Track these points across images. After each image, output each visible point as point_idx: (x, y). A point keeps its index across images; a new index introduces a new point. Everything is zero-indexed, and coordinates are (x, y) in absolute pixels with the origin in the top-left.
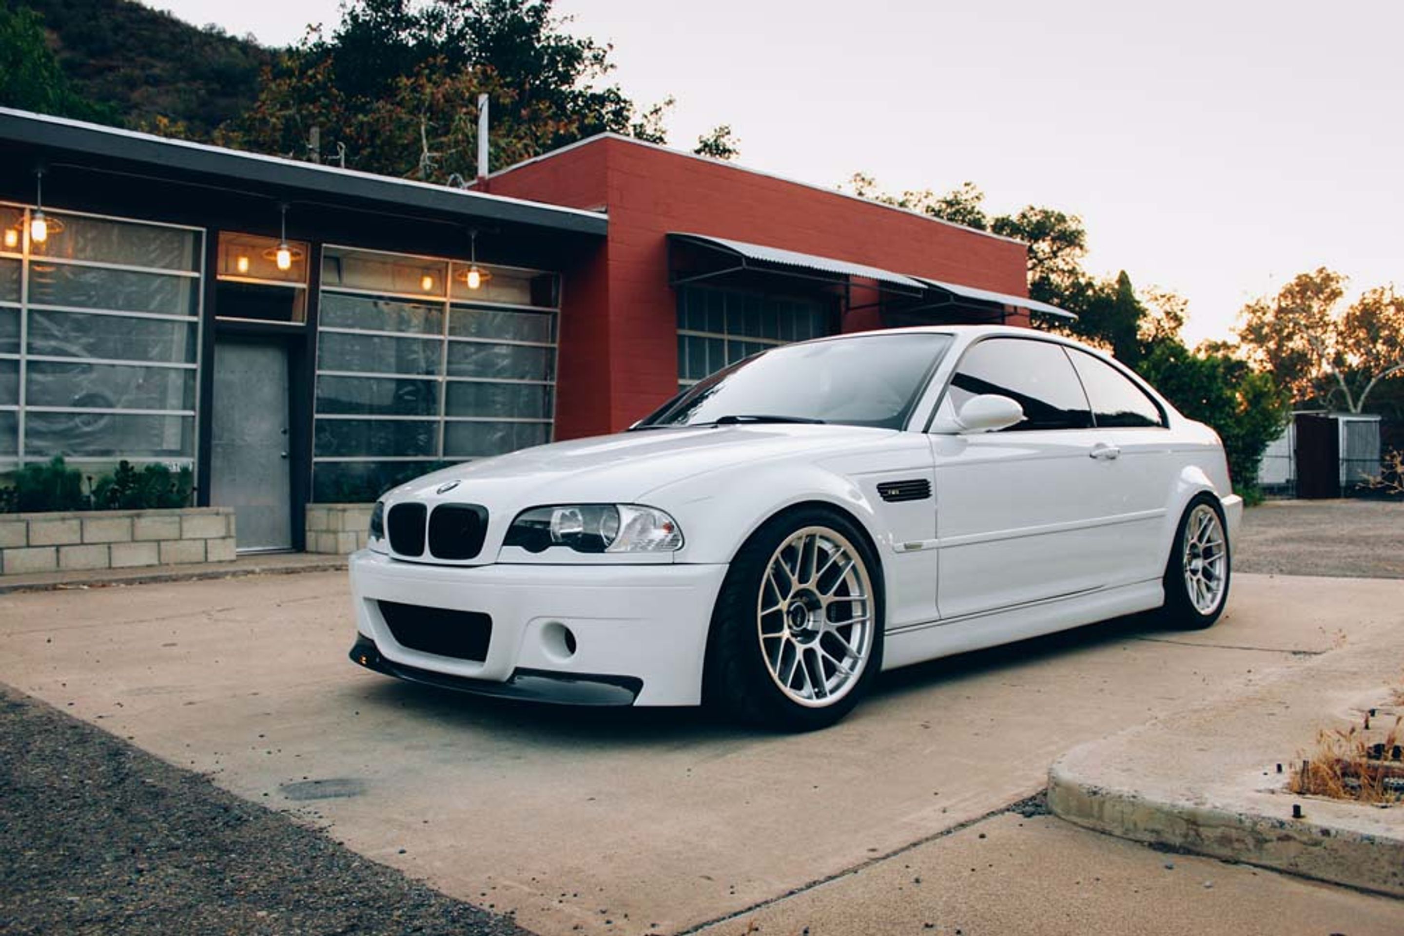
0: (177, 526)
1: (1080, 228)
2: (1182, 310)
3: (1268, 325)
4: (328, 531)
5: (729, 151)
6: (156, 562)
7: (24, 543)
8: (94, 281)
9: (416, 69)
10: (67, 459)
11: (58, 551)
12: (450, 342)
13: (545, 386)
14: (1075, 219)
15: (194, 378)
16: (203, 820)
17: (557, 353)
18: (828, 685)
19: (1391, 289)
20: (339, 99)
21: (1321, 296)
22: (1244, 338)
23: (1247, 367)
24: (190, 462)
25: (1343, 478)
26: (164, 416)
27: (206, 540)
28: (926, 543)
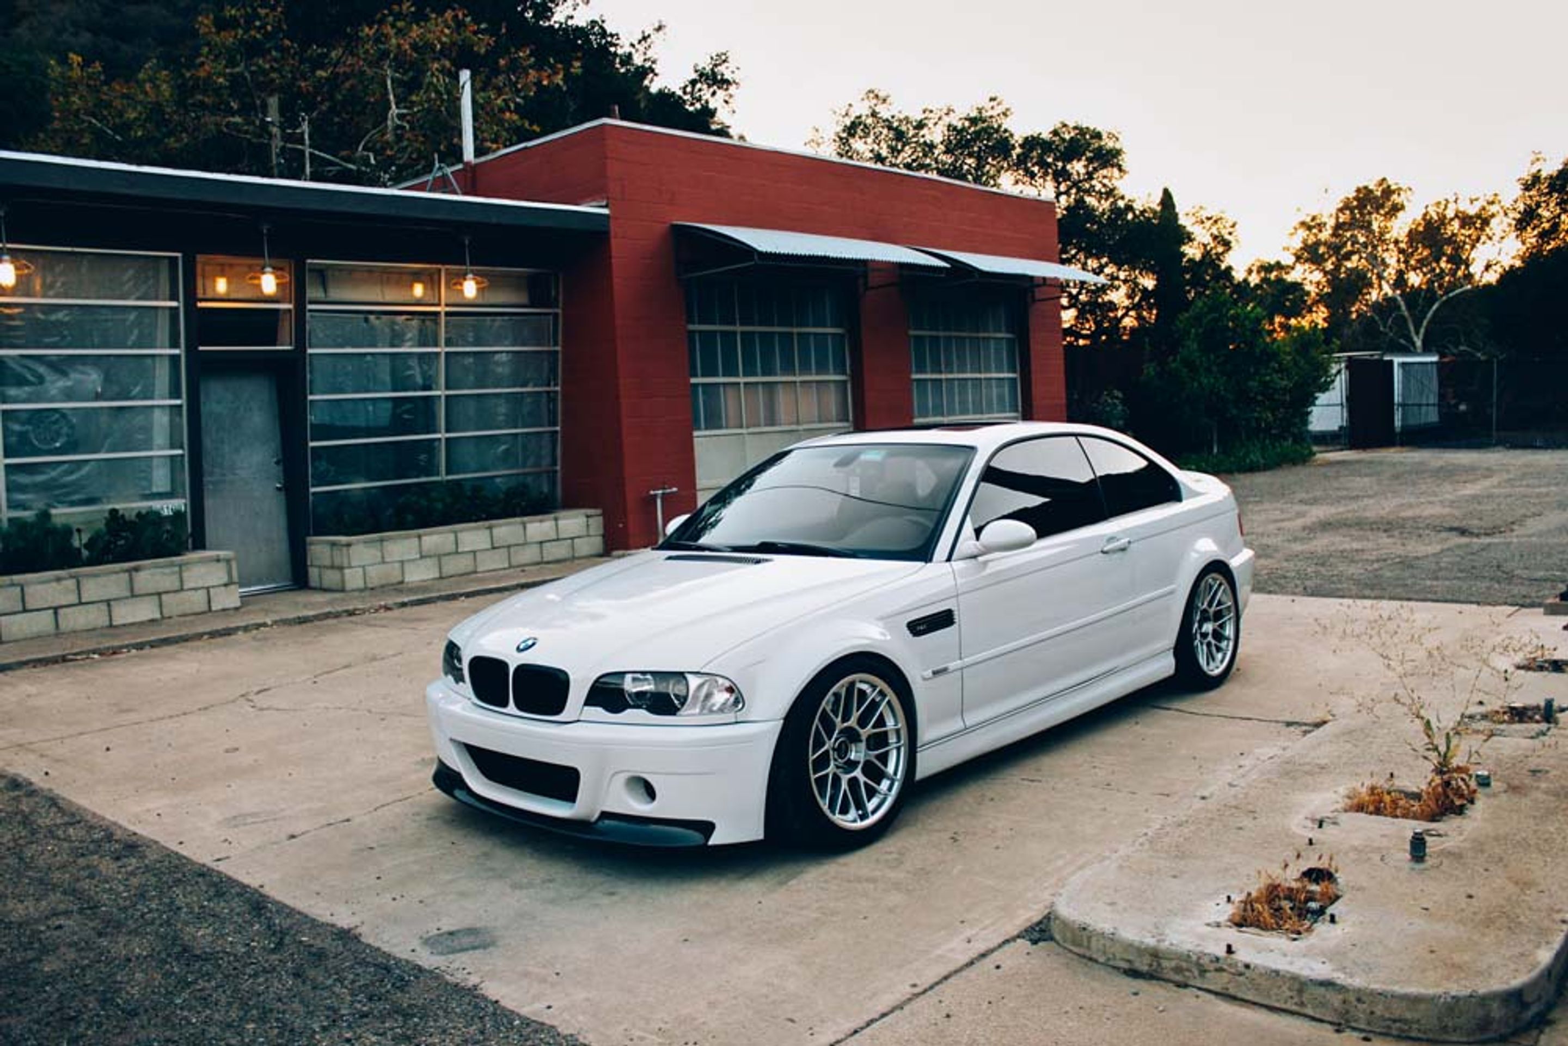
0: (177, 576)
1: (1118, 146)
2: (1230, 234)
3: (1325, 243)
4: (332, 567)
5: (728, 82)
6: (158, 616)
7: (20, 608)
8: (67, 319)
9: (379, 16)
10: (53, 511)
11: (56, 613)
12: (448, 354)
13: (548, 392)
14: (1111, 136)
15: (180, 415)
16: (373, 983)
17: (560, 356)
18: (871, 806)
19: (1456, 202)
20: (292, 51)
21: (1382, 212)
22: (1298, 258)
23: (1303, 289)
24: (179, 504)
25: (1398, 423)
26: (151, 457)
27: (208, 588)
28: (952, 665)
